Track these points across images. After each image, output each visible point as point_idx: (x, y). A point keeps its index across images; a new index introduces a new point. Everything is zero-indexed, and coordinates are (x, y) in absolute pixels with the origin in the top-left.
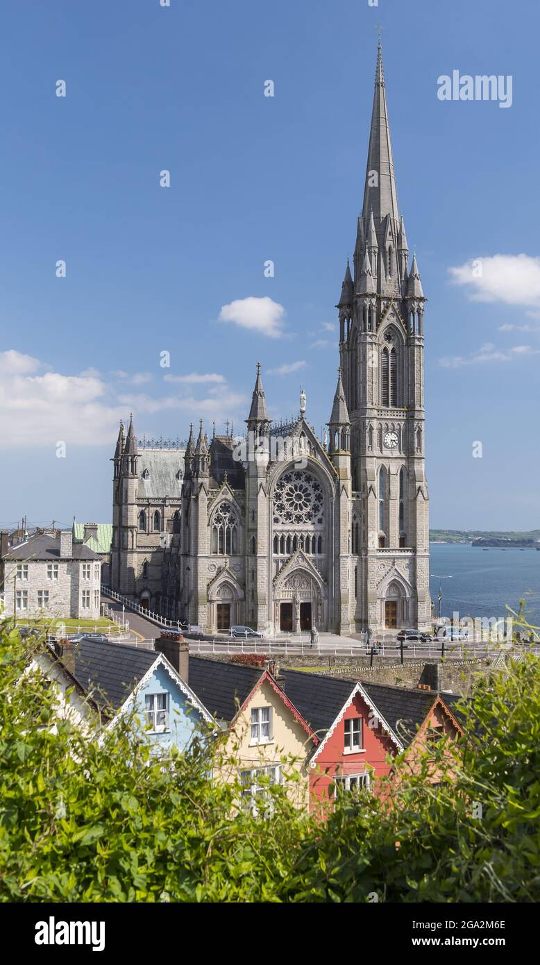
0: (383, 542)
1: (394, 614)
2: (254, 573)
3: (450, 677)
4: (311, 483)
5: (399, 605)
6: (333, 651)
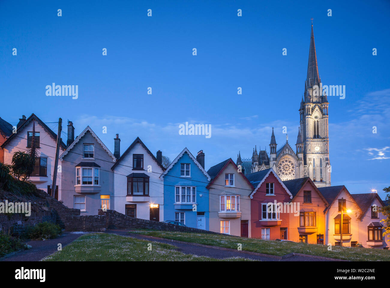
4: (291, 163)
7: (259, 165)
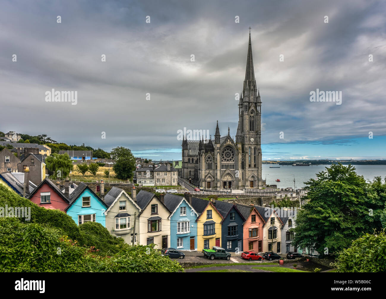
0: (250, 166)
1: (253, 184)
2: (216, 174)
3: (265, 201)
4: (231, 151)
5: (254, 182)
6: (235, 194)
7: (205, 152)
